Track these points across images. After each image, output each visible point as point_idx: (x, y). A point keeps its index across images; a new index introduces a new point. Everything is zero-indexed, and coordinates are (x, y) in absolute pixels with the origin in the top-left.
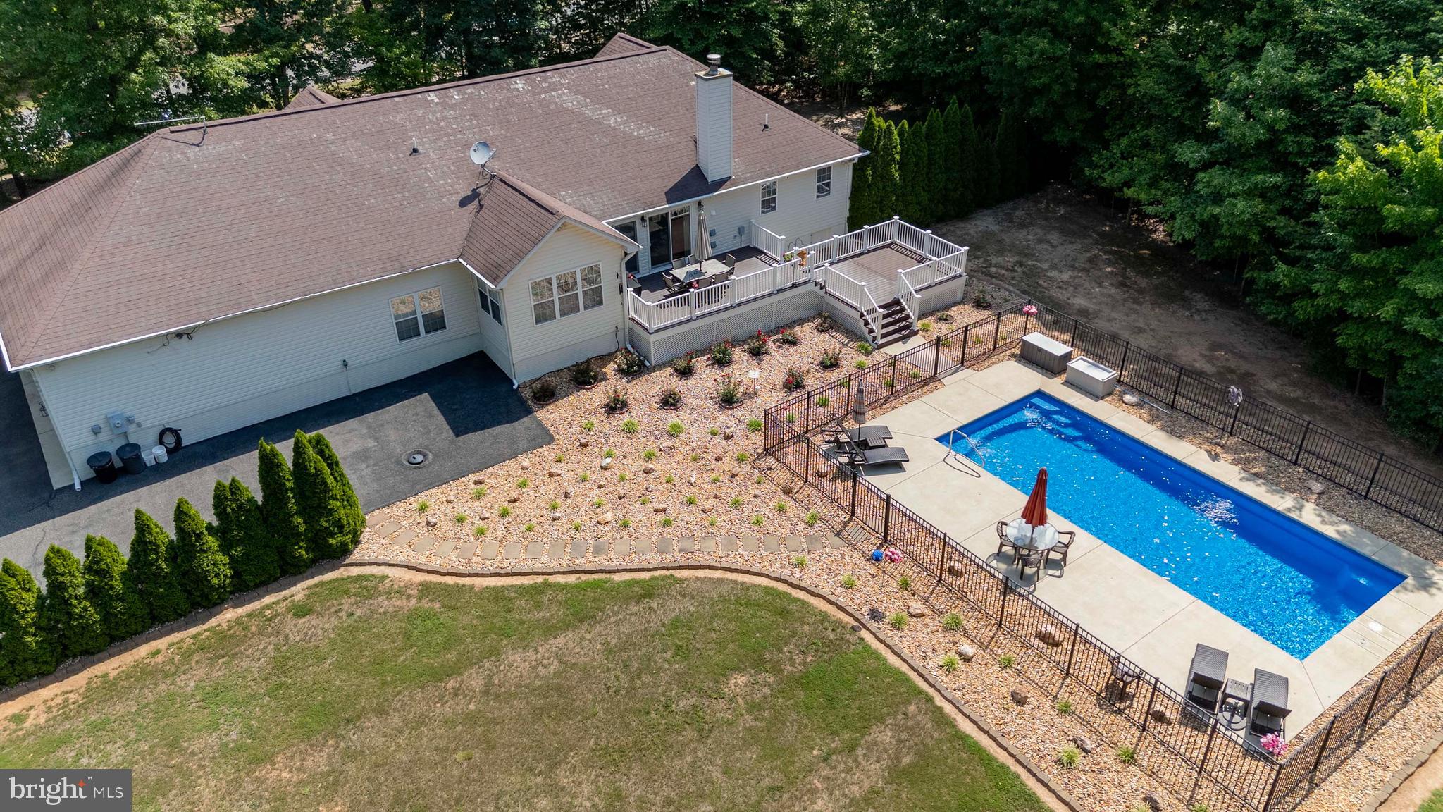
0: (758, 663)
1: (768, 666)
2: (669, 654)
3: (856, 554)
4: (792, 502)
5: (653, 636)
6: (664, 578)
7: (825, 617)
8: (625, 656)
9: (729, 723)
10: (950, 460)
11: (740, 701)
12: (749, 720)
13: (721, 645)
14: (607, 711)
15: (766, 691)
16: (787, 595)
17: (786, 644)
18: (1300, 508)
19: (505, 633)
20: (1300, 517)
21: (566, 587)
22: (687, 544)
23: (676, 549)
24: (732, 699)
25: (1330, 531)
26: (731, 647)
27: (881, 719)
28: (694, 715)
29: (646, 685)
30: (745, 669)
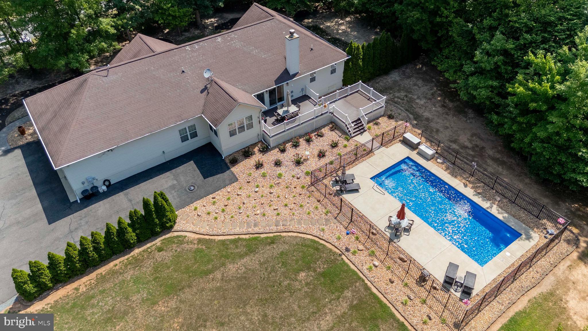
0: (309, 268)
1: (312, 269)
2: (280, 265)
3: (342, 226)
4: (320, 205)
5: (275, 258)
6: (277, 236)
7: (331, 250)
8: (266, 265)
9: (300, 290)
10: (375, 188)
11: (303, 282)
12: (306, 289)
13: (297, 261)
14: (261, 286)
15: (311, 278)
16: (318, 242)
17: (318, 261)
18: (491, 207)
19: (227, 257)
20: (491, 211)
21: (245, 240)
22: (285, 223)
23: (282, 225)
24: (301, 281)
25: (500, 217)
26: (300, 262)
27: (347, 288)
28: (289, 287)
29: (273, 276)
30: (304, 271)
